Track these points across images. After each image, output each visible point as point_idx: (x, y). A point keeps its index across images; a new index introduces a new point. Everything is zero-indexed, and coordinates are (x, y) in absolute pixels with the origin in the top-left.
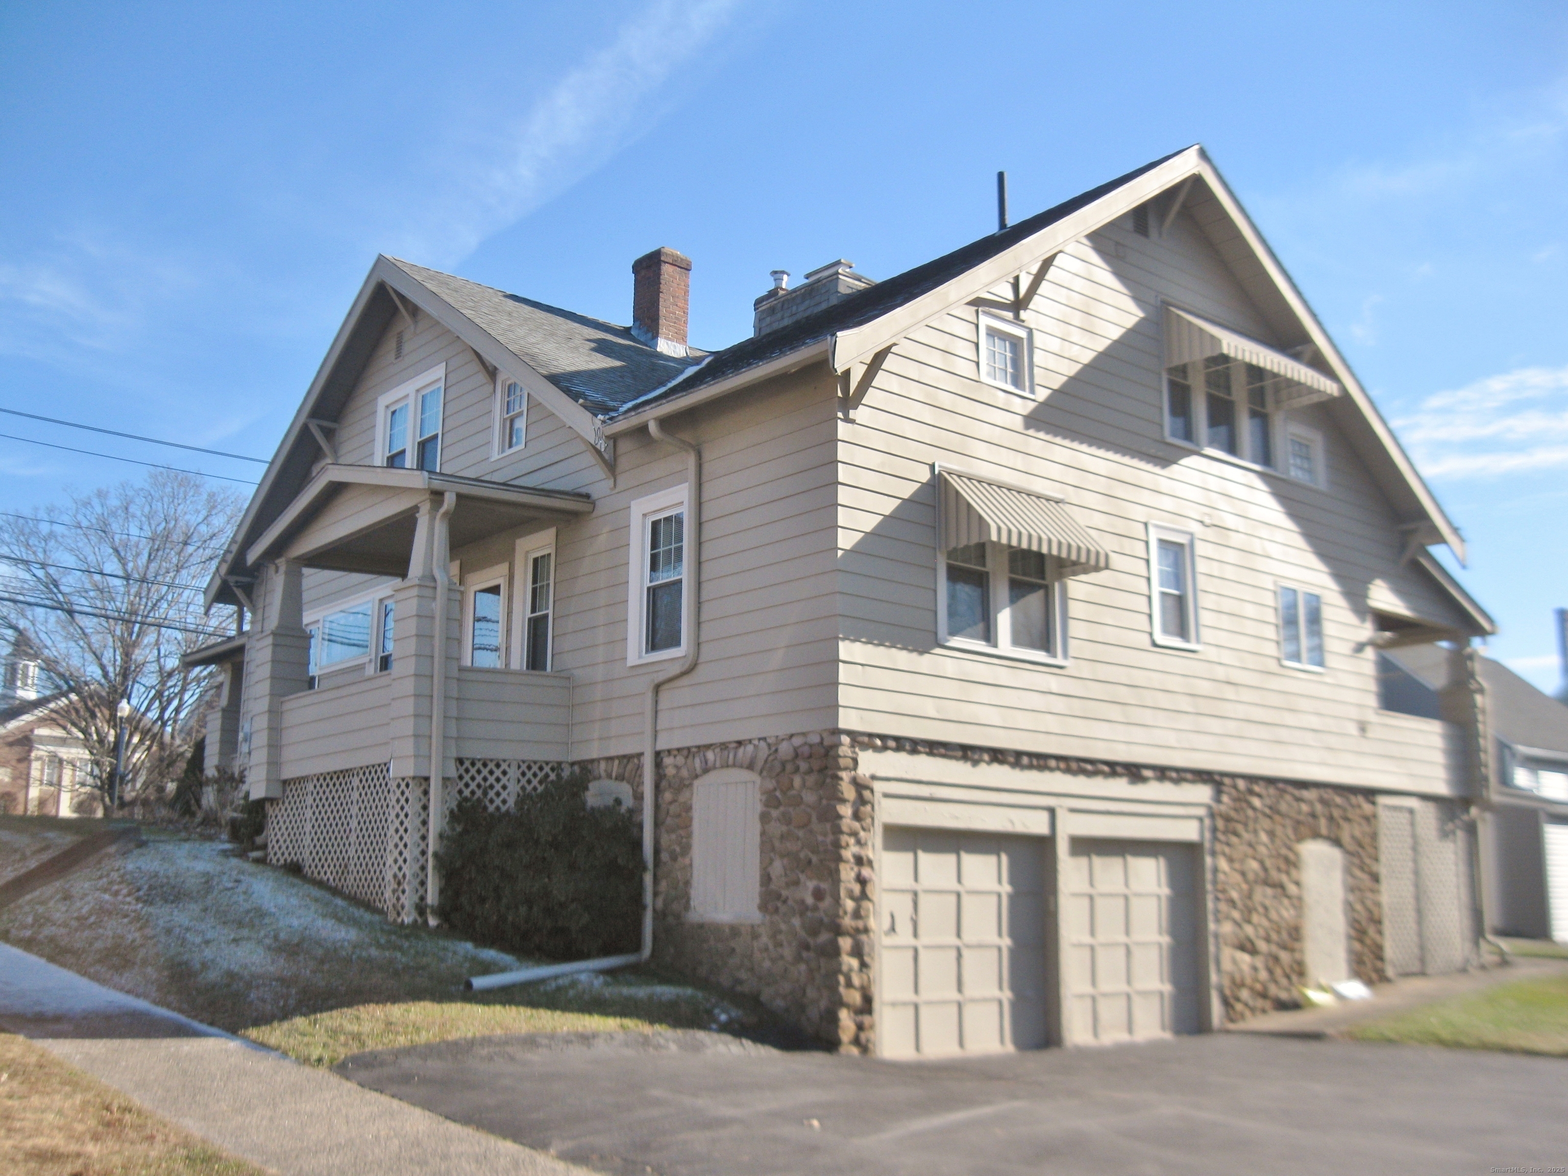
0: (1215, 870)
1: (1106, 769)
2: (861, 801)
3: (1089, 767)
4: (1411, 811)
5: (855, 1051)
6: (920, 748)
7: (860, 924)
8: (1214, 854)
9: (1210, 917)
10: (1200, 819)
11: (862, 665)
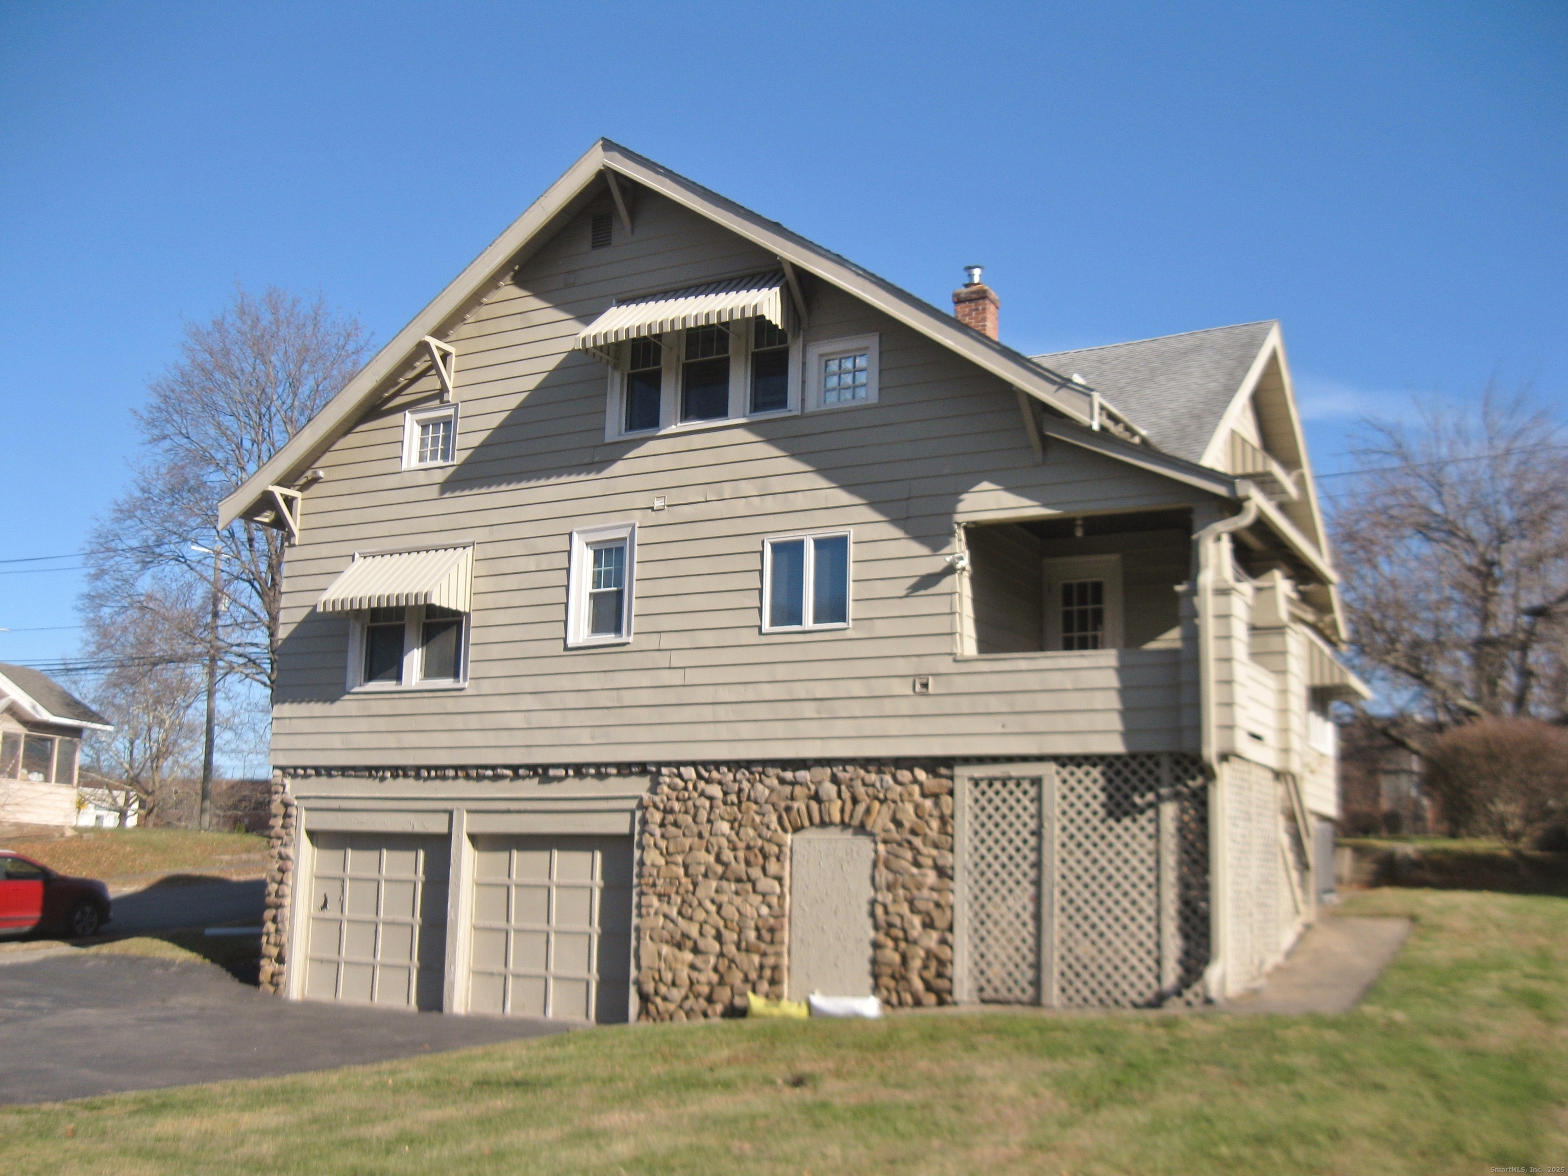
0: (642, 863)
1: (508, 772)
2: (286, 816)
3: (489, 773)
4: (1037, 782)
5: (271, 989)
6: (333, 772)
7: (278, 901)
8: (642, 848)
9: (634, 911)
10: (633, 813)
11: (290, 718)
